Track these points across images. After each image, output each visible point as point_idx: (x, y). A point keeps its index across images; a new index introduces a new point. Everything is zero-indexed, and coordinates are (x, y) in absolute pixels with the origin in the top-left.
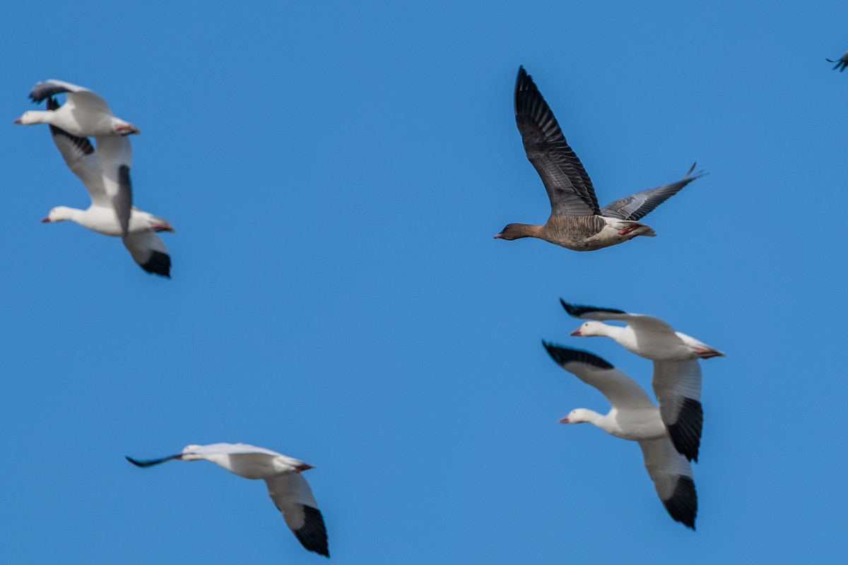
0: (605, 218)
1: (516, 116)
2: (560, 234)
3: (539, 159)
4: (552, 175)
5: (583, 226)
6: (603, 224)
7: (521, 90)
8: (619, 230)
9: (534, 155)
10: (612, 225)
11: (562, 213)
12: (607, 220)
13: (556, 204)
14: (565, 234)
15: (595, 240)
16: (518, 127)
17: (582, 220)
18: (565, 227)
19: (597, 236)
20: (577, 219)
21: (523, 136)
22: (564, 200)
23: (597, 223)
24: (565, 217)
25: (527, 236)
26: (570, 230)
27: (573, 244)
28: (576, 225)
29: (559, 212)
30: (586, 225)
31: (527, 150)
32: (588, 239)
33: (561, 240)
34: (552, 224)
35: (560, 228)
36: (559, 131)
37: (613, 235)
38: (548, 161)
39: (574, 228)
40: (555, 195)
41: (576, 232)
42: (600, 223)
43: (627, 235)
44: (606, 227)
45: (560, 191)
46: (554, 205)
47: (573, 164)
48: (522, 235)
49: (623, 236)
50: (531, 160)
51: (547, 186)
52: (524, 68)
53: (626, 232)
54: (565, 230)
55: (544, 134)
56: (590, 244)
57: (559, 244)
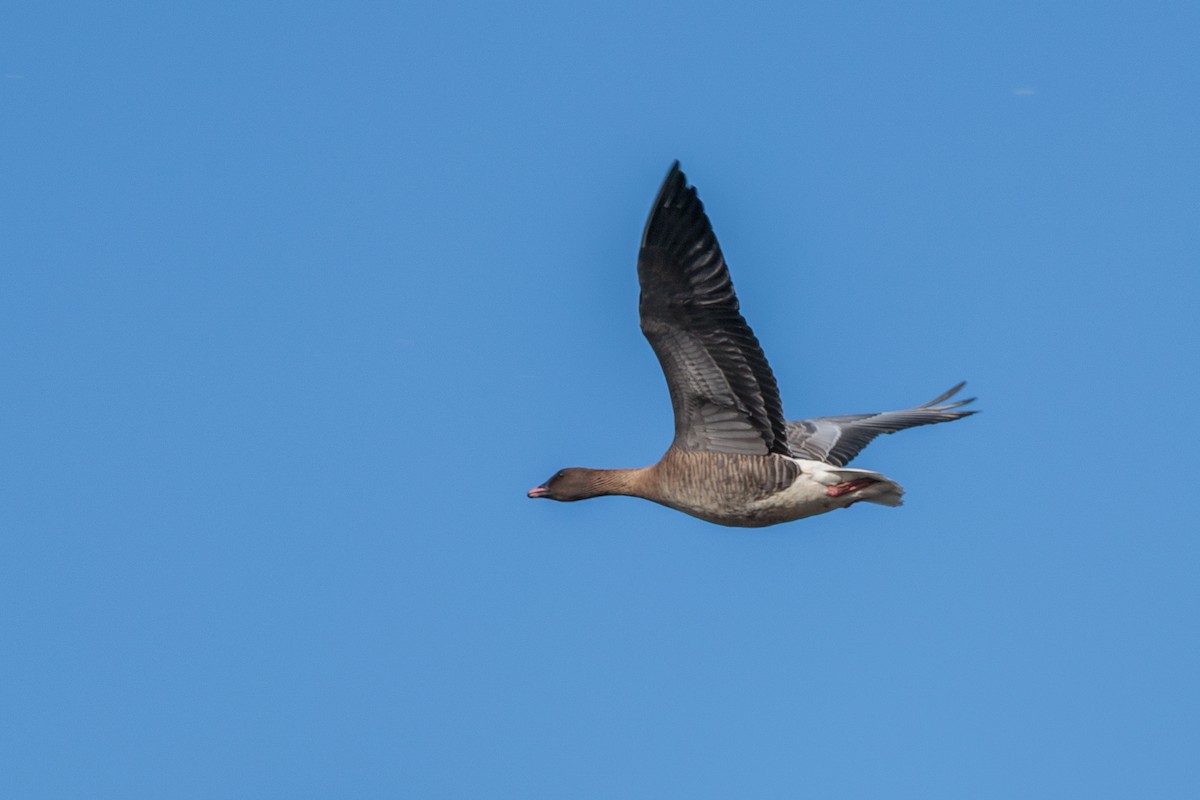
0: (798, 462)
1: (642, 250)
2: (694, 489)
3: (665, 334)
4: (691, 368)
5: (751, 475)
6: (793, 472)
7: (666, 205)
8: (828, 486)
9: (657, 326)
10: (815, 475)
11: (698, 445)
12: (804, 464)
13: (688, 427)
14: (707, 490)
15: (773, 507)
16: (640, 270)
17: (746, 464)
18: (707, 476)
19: (778, 499)
20: (736, 461)
21: (645, 287)
22: (707, 420)
23: (781, 470)
24: (705, 455)
25: (607, 494)
26: (718, 482)
27: (722, 512)
28: (733, 472)
29: (690, 443)
30: (757, 474)
31: (644, 314)
32: (758, 504)
33: (695, 502)
34: (676, 466)
35: (696, 478)
36: (728, 287)
37: (814, 498)
38: (687, 338)
39: (728, 480)
40: (689, 407)
41: (733, 486)
42: (789, 470)
43: (845, 498)
44: (800, 480)
45: (702, 401)
46: (680, 428)
47: (741, 348)
48: (595, 492)
49: (835, 499)
50: (649, 335)
51: (674, 389)
52: (683, 169)
53: (845, 492)
54: (708, 482)
55: (692, 288)
56: (759, 514)
57: (688, 510)
